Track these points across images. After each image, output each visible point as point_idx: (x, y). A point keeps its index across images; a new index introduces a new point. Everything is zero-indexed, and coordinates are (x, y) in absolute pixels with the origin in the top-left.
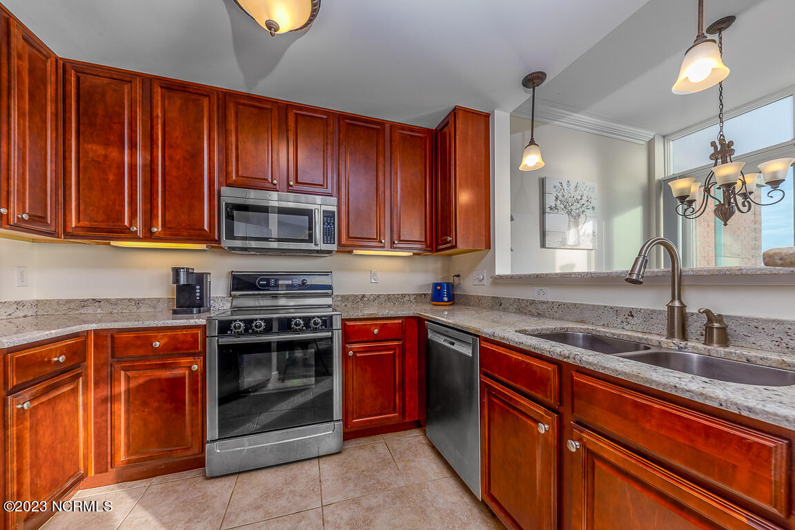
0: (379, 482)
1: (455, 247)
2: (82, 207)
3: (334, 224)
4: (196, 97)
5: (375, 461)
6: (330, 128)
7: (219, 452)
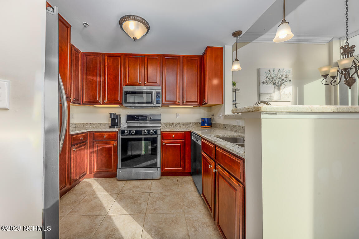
0: (170, 189)
1: (207, 103)
2: (87, 95)
3: (160, 96)
4: (116, 58)
5: (171, 183)
6: (159, 61)
7: (121, 172)
